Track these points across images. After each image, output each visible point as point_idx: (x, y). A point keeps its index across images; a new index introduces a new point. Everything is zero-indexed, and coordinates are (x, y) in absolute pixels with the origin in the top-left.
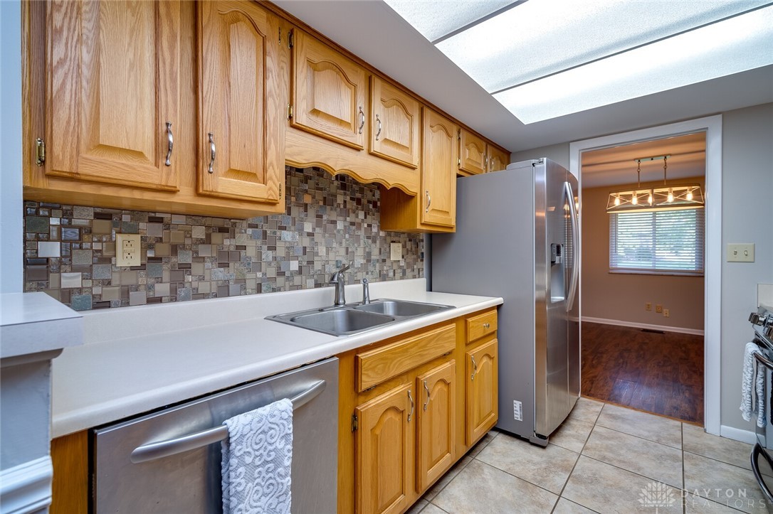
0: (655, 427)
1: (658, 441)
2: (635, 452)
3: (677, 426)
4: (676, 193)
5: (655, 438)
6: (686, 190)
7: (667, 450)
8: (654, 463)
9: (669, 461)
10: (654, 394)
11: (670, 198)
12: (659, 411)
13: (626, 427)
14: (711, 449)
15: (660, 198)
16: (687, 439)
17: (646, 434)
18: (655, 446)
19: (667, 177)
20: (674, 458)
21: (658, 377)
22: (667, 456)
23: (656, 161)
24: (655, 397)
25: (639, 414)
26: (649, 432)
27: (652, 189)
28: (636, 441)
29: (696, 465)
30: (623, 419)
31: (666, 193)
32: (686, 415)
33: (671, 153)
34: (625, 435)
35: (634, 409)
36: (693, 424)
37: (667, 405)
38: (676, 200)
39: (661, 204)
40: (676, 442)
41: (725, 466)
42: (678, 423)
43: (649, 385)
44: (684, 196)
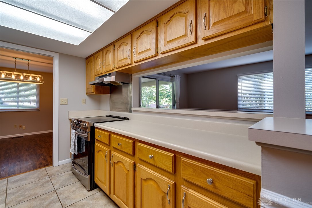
0: (36, 175)
1: (39, 179)
2: (32, 189)
3: (44, 170)
4: (33, 77)
5: (38, 179)
6: (37, 76)
7: (44, 181)
8: (41, 188)
9: (46, 184)
10: (30, 163)
11: (31, 79)
12: (35, 168)
13: (24, 182)
14: (57, 171)
15: (26, 78)
16: (49, 172)
17: (33, 180)
18: (39, 182)
19: (29, 69)
20: (48, 182)
21: (28, 156)
22: (45, 182)
23: (24, 61)
24: (31, 164)
25: (27, 174)
26: (34, 178)
27: (23, 73)
28: (31, 185)
29: (55, 179)
30: (21, 180)
31: (29, 76)
32: (45, 165)
33: (31, 59)
34: (25, 186)
35: (24, 173)
36: (49, 166)
37: (37, 164)
38: (33, 80)
39: (26, 80)
40: (46, 176)
41: (63, 174)
42: (44, 169)
43: (26, 160)
44: (36, 79)
